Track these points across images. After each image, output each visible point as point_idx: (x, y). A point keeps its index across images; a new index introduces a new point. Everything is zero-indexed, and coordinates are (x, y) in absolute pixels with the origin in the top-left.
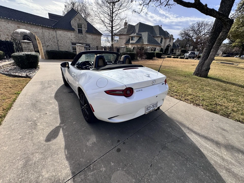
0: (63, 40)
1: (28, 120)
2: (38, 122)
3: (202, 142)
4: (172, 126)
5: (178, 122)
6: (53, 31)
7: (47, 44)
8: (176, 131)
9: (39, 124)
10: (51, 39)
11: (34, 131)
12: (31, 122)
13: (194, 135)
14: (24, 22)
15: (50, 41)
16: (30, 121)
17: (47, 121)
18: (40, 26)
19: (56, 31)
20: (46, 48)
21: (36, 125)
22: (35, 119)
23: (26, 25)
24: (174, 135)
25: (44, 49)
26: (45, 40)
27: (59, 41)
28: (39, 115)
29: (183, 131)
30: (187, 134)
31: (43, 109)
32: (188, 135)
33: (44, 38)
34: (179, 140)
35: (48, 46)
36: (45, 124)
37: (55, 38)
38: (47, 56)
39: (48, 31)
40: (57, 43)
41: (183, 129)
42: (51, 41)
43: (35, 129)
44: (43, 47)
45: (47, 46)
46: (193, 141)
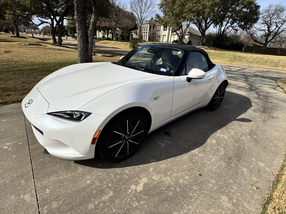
1: (256, 140)
2: (247, 132)
9: (248, 131)
11: (255, 129)
12: (254, 136)
16: (254, 138)
17: (240, 127)
21: (250, 131)
22: (248, 136)
28: (243, 137)
31: (233, 139)
36: (243, 127)
43: (253, 130)
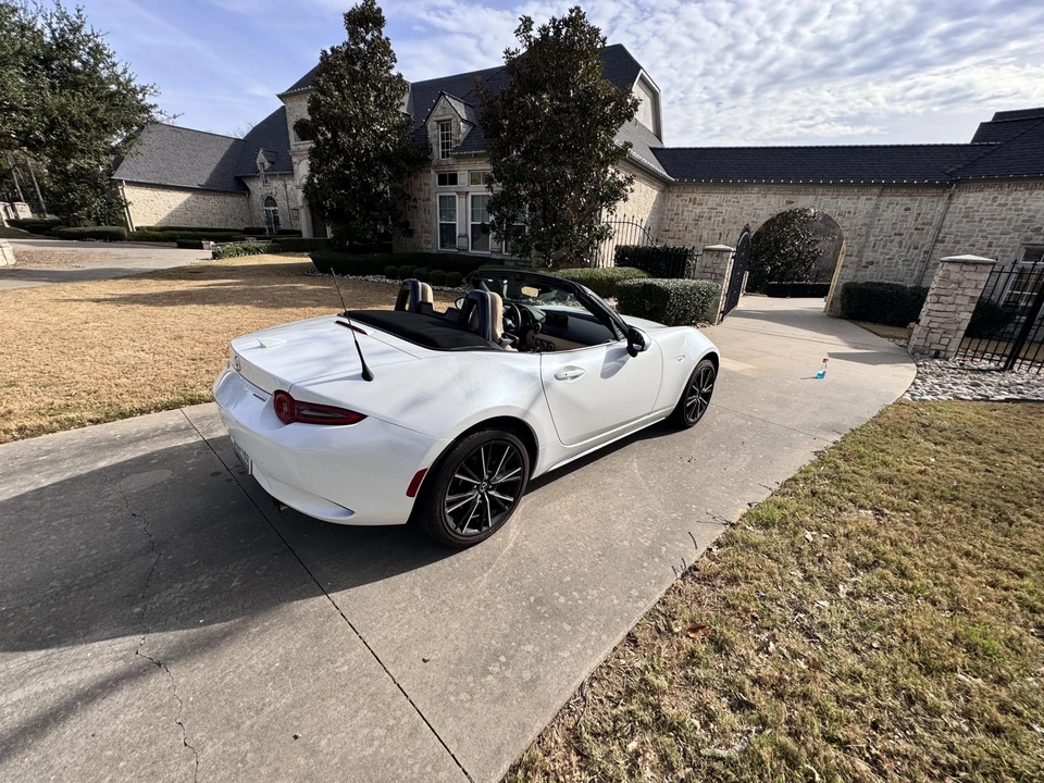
0: (970, 237)
3: (51, 684)
4: (217, 597)
5: (226, 635)
6: (935, 199)
7: (869, 255)
8: (180, 603)
10: (901, 235)
13: (109, 668)
14: (816, 184)
15: (896, 244)
18: (877, 184)
19: (950, 196)
20: (857, 270)
23: (820, 190)
24: (168, 587)
25: (841, 277)
26: (872, 239)
27: (943, 242)
29: (165, 629)
30: (137, 639)
32: (127, 638)
33: (868, 233)
34: (140, 595)
35: (872, 263)
37: (927, 227)
38: (839, 305)
39: (906, 200)
40: (926, 252)
41: (173, 636)
42: (901, 243)
44: (843, 266)
45: (863, 264)
46: (90, 646)
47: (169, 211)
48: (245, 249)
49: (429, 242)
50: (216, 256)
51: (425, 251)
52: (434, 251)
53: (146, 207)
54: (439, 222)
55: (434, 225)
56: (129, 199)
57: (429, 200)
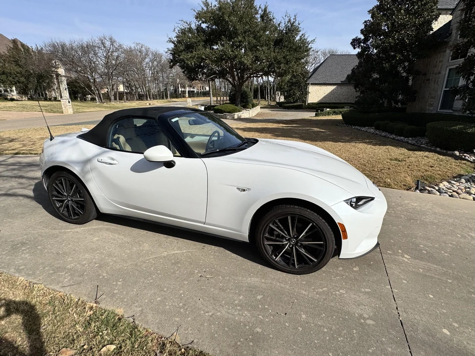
47: (324, 95)
48: (334, 112)
49: (431, 105)
50: (316, 115)
51: (427, 112)
52: (435, 112)
53: (316, 94)
54: (444, 89)
55: (439, 92)
56: (309, 91)
57: (440, 73)
